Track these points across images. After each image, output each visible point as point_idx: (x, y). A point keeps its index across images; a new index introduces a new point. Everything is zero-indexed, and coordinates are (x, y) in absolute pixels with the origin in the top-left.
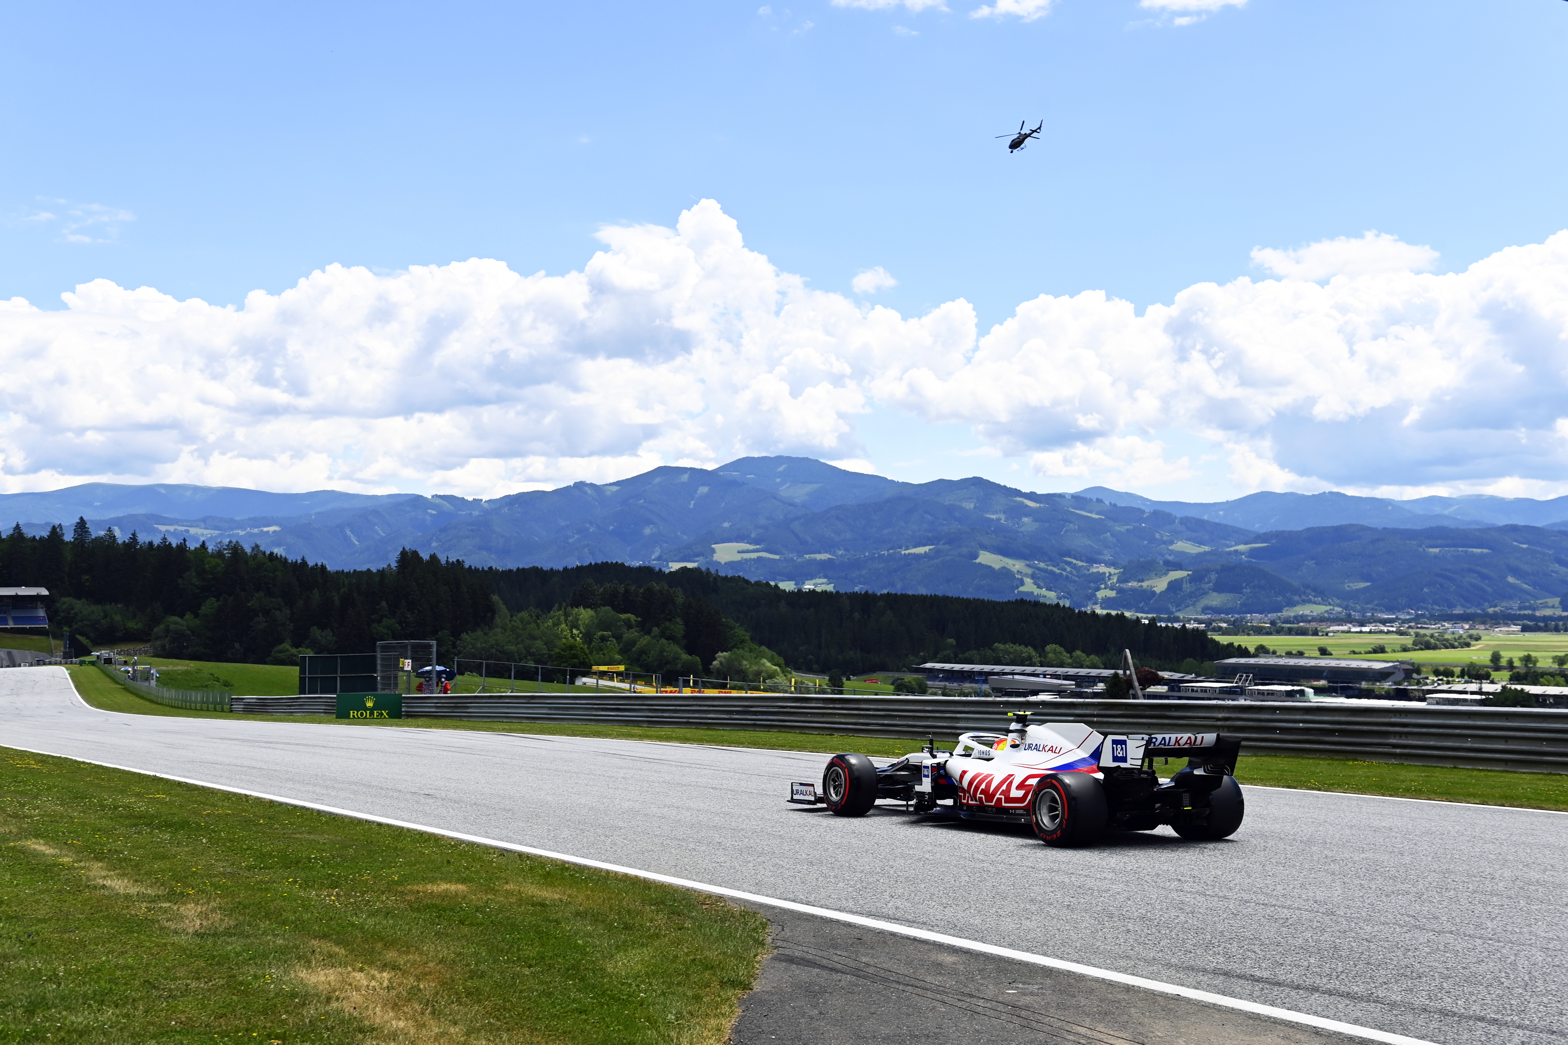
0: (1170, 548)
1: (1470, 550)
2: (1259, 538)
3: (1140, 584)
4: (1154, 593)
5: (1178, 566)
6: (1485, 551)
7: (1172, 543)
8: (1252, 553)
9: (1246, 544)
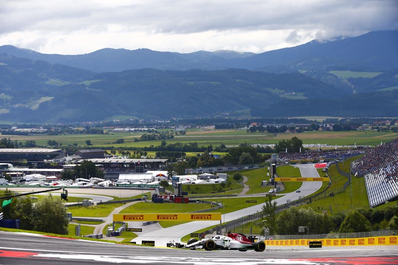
0: (46, 83)
1: (211, 82)
2: (98, 76)
3: (23, 105)
4: (31, 110)
5: (47, 95)
6: (218, 83)
7: (47, 80)
8: (93, 86)
9: (89, 80)
